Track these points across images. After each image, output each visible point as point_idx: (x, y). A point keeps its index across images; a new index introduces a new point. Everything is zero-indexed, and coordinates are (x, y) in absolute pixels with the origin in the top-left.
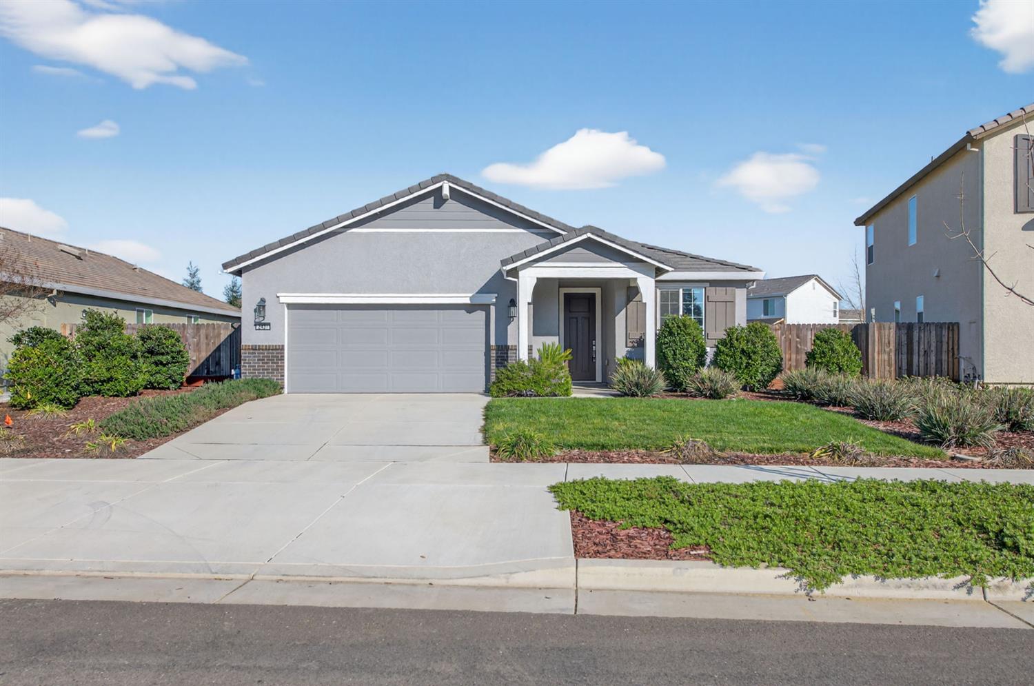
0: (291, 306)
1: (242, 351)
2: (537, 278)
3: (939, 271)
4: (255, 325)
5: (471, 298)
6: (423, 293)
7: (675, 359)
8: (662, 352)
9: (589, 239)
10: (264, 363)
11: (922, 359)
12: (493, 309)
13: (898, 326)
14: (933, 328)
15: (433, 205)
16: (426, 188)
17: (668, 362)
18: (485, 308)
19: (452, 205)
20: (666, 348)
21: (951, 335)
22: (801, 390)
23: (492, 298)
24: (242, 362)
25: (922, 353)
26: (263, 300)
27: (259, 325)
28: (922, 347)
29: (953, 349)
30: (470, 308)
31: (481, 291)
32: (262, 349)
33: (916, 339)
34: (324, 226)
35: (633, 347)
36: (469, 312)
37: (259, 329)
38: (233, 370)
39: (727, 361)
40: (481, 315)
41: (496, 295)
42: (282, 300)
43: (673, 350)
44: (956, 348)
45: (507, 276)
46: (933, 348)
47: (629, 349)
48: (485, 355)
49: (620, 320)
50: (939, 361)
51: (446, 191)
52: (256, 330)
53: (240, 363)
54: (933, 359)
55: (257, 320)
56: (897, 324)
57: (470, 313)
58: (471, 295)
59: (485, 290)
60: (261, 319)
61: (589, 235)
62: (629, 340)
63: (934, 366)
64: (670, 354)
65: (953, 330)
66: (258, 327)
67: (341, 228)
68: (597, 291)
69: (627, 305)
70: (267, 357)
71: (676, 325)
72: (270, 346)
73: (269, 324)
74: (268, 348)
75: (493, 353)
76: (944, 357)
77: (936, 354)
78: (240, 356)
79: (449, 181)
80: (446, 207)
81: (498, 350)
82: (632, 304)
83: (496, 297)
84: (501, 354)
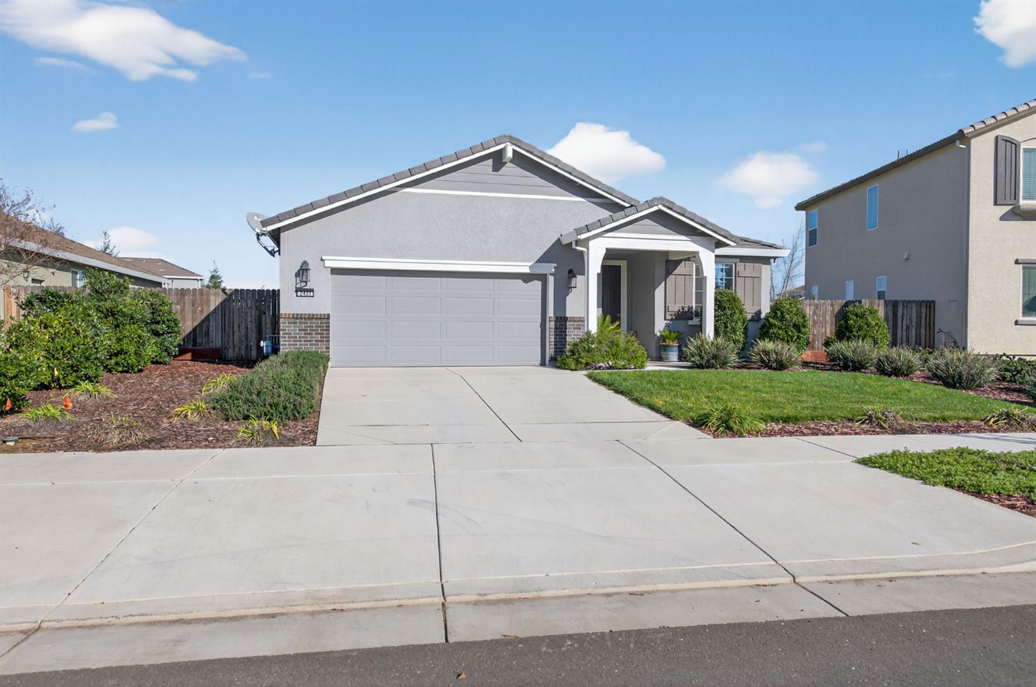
0: (335, 271)
1: (281, 320)
2: (607, 249)
3: (909, 254)
4: (296, 291)
5: (531, 267)
6: (480, 260)
9: (660, 211)
10: (307, 334)
11: (904, 333)
12: (551, 280)
13: (886, 304)
14: (914, 306)
15: (491, 168)
16: (489, 148)
18: (542, 277)
19: (510, 169)
21: (928, 312)
22: (852, 361)
23: (550, 268)
24: (281, 333)
25: (905, 328)
26: (305, 263)
27: (301, 291)
28: (905, 322)
29: (930, 324)
30: (526, 278)
31: (542, 260)
32: (305, 318)
33: (900, 314)
34: (378, 183)
35: (672, 319)
36: (526, 281)
37: (301, 296)
38: (262, 342)
40: (537, 285)
41: (555, 265)
42: (328, 264)
43: (724, 323)
44: (932, 323)
45: (576, 245)
46: (914, 324)
47: (669, 322)
48: (541, 327)
49: (659, 293)
50: (918, 335)
51: (510, 154)
52: (297, 296)
53: (279, 334)
54: (914, 333)
55: (298, 286)
56: (885, 301)
57: (527, 283)
58: (530, 264)
59: (544, 259)
60: (303, 284)
61: (661, 207)
62: (668, 313)
63: (914, 339)
65: (930, 307)
66: (299, 294)
67: (397, 187)
68: (623, 264)
70: (310, 326)
72: (313, 315)
73: (312, 290)
74: (311, 317)
75: (550, 325)
76: (923, 331)
77: (916, 329)
78: (279, 326)
79: (513, 144)
80: (503, 170)
81: (556, 322)
82: (671, 278)
83: (555, 268)
84: (560, 325)
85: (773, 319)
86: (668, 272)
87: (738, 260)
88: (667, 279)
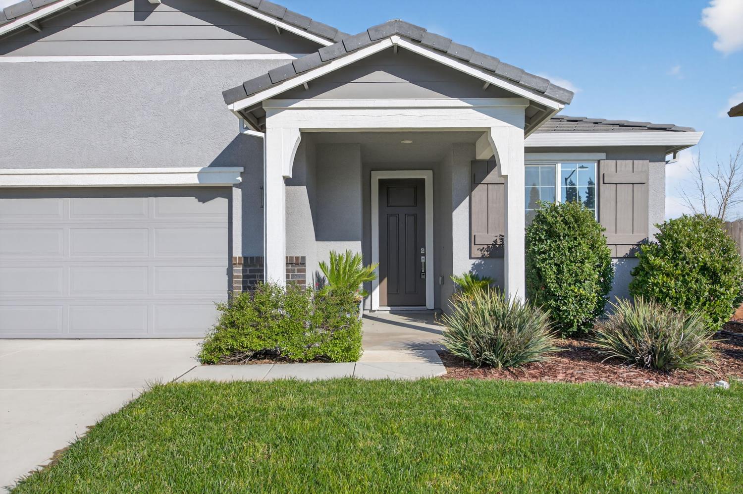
5: (200, 174)
7: (559, 281)
8: (534, 267)
9: (396, 49)
12: (237, 194)
15: (133, 15)
17: (546, 287)
18: (225, 192)
19: (165, 14)
20: (544, 260)
23: (234, 176)
31: (218, 162)
35: (483, 257)
36: (202, 200)
39: (669, 288)
41: (241, 169)
43: (556, 264)
47: (477, 261)
48: (226, 274)
49: (460, 217)
57: (203, 202)
58: (198, 169)
59: (223, 161)
62: (474, 248)
64: (550, 274)
68: (426, 176)
69: (472, 191)
71: (559, 219)
75: (238, 271)
80: (152, 18)
81: (245, 265)
82: (479, 192)
83: (242, 174)
84: (251, 271)
85: (657, 255)
86: (475, 181)
87: (603, 156)
88: (473, 193)
